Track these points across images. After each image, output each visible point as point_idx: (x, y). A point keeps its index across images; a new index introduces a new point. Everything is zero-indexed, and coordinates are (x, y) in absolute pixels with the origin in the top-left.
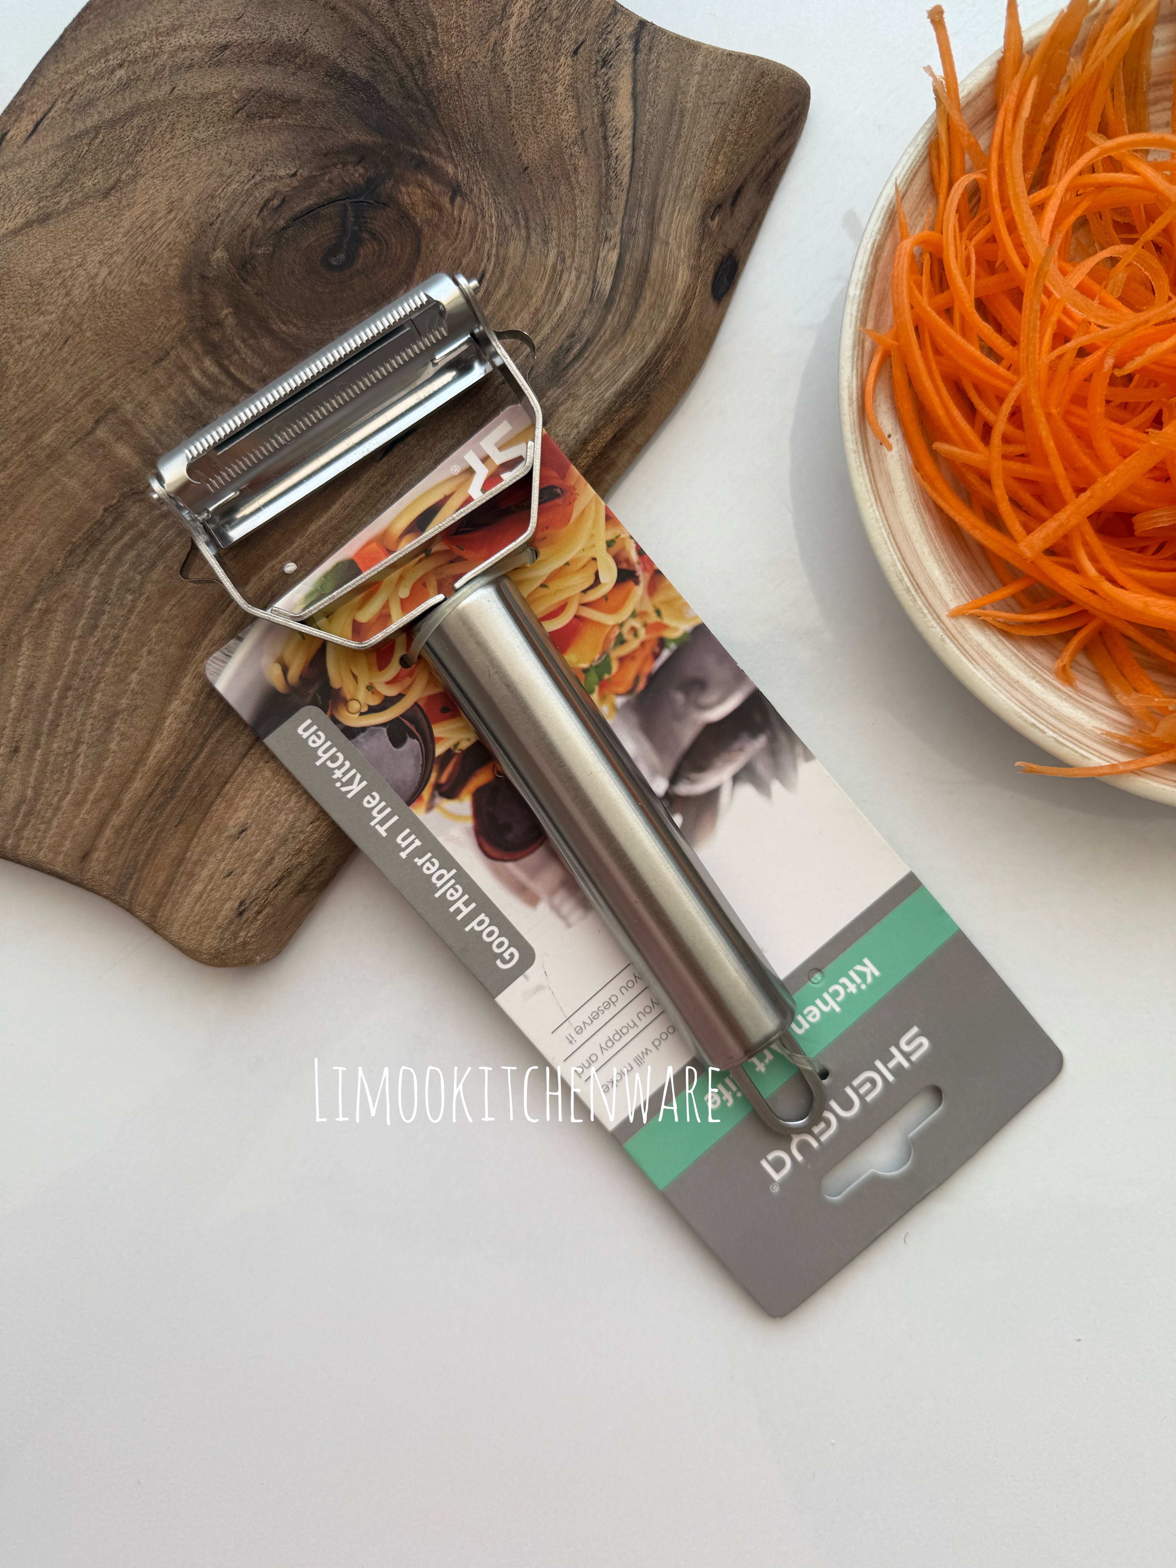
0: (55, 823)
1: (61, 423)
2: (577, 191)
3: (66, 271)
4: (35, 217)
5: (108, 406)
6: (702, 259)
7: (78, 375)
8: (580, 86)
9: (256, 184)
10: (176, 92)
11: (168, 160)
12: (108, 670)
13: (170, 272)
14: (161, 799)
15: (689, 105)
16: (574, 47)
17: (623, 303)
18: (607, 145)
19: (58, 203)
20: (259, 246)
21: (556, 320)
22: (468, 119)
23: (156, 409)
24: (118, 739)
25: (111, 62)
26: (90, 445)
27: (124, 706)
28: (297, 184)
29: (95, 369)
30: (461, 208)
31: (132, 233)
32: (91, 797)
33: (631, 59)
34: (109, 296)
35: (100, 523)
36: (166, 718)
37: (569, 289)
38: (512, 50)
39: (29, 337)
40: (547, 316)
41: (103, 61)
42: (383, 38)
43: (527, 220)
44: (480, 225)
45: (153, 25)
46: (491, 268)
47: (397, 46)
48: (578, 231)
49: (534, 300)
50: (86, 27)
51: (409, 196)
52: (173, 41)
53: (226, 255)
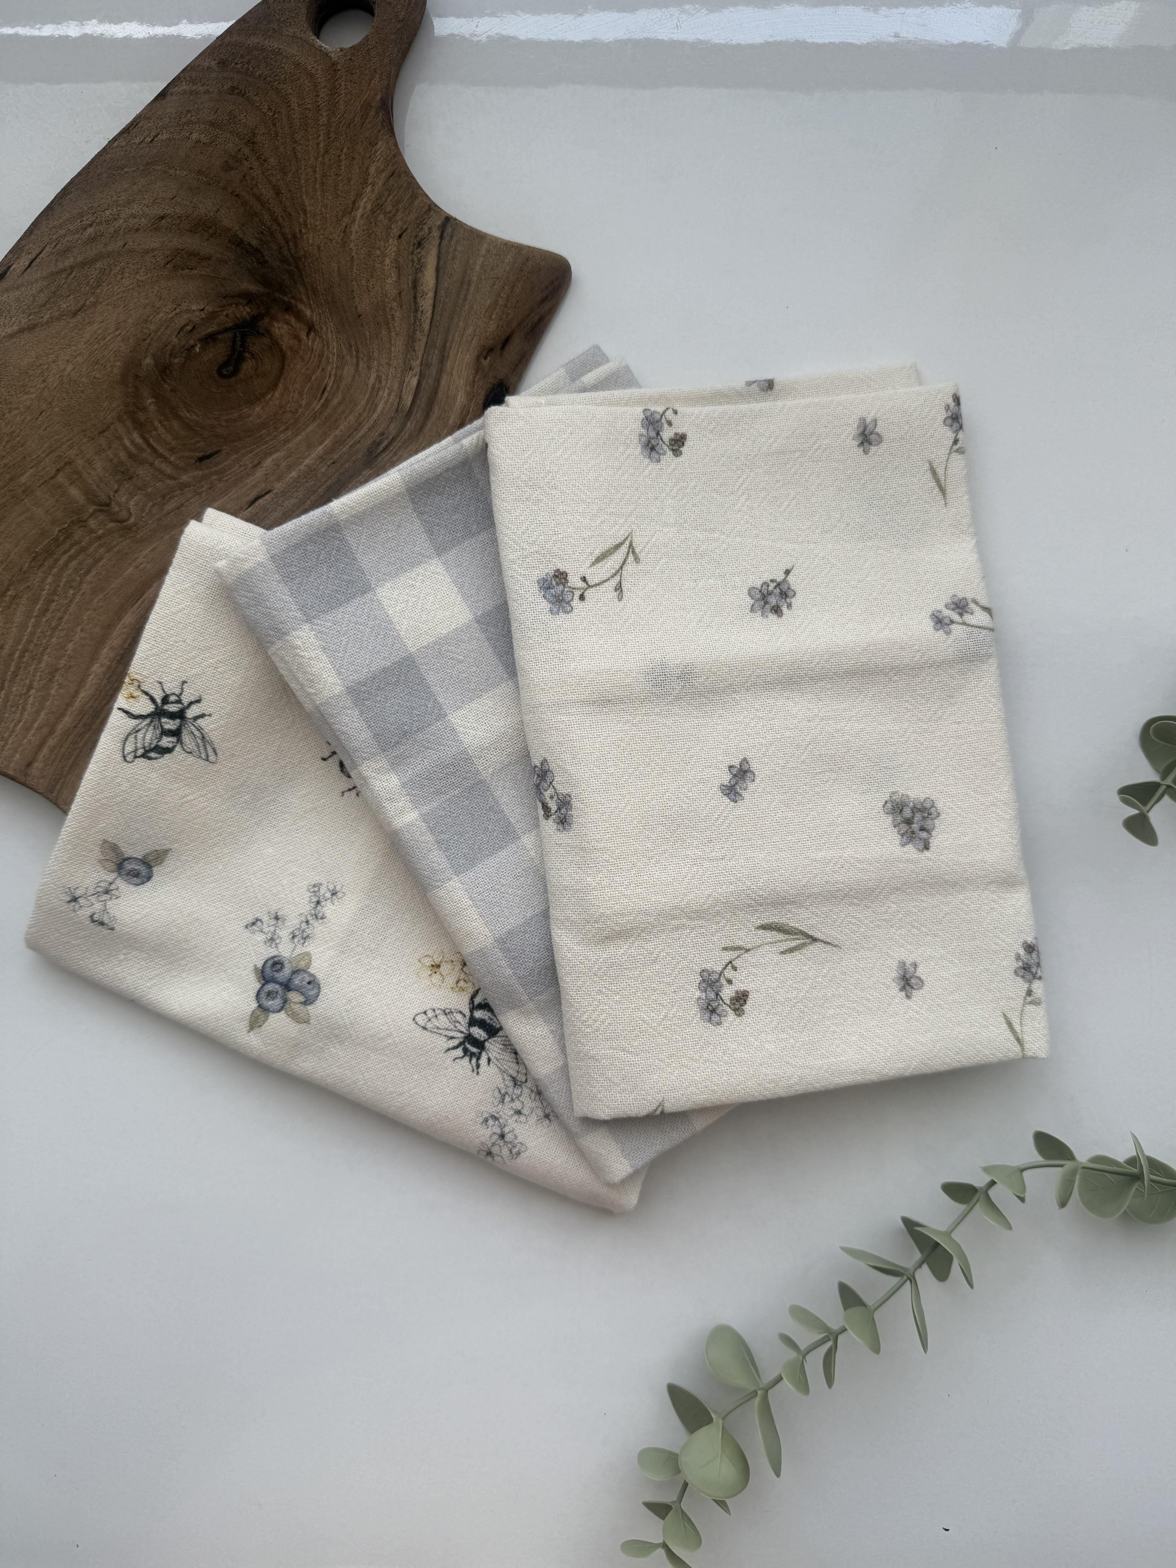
0: (10, 741)
1: (34, 469)
2: (393, 334)
3: (44, 365)
4: (26, 326)
5: (66, 460)
6: (476, 386)
7: (47, 437)
8: (401, 260)
9: (176, 314)
10: (127, 247)
11: (118, 294)
12: (54, 640)
13: (115, 371)
14: (82, 730)
15: (475, 278)
16: (399, 232)
17: (418, 415)
18: (416, 303)
19: (42, 318)
20: (175, 357)
21: (372, 423)
22: (323, 279)
23: (98, 465)
24: (56, 687)
25: (84, 222)
26: (53, 486)
27: (62, 665)
28: (203, 316)
29: (59, 434)
30: (314, 340)
31: (91, 342)
32: (36, 725)
33: (438, 243)
34: (72, 384)
35: (56, 540)
36: (90, 675)
37: (382, 402)
38: (357, 232)
39: (16, 408)
40: (367, 419)
41: (79, 221)
42: (270, 218)
43: (357, 351)
44: (326, 353)
45: (115, 198)
46: (331, 384)
47: (279, 225)
48: (392, 362)
49: (359, 408)
50: (69, 197)
51: (279, 330)
52: (127, 210)
53: (153, 362)
